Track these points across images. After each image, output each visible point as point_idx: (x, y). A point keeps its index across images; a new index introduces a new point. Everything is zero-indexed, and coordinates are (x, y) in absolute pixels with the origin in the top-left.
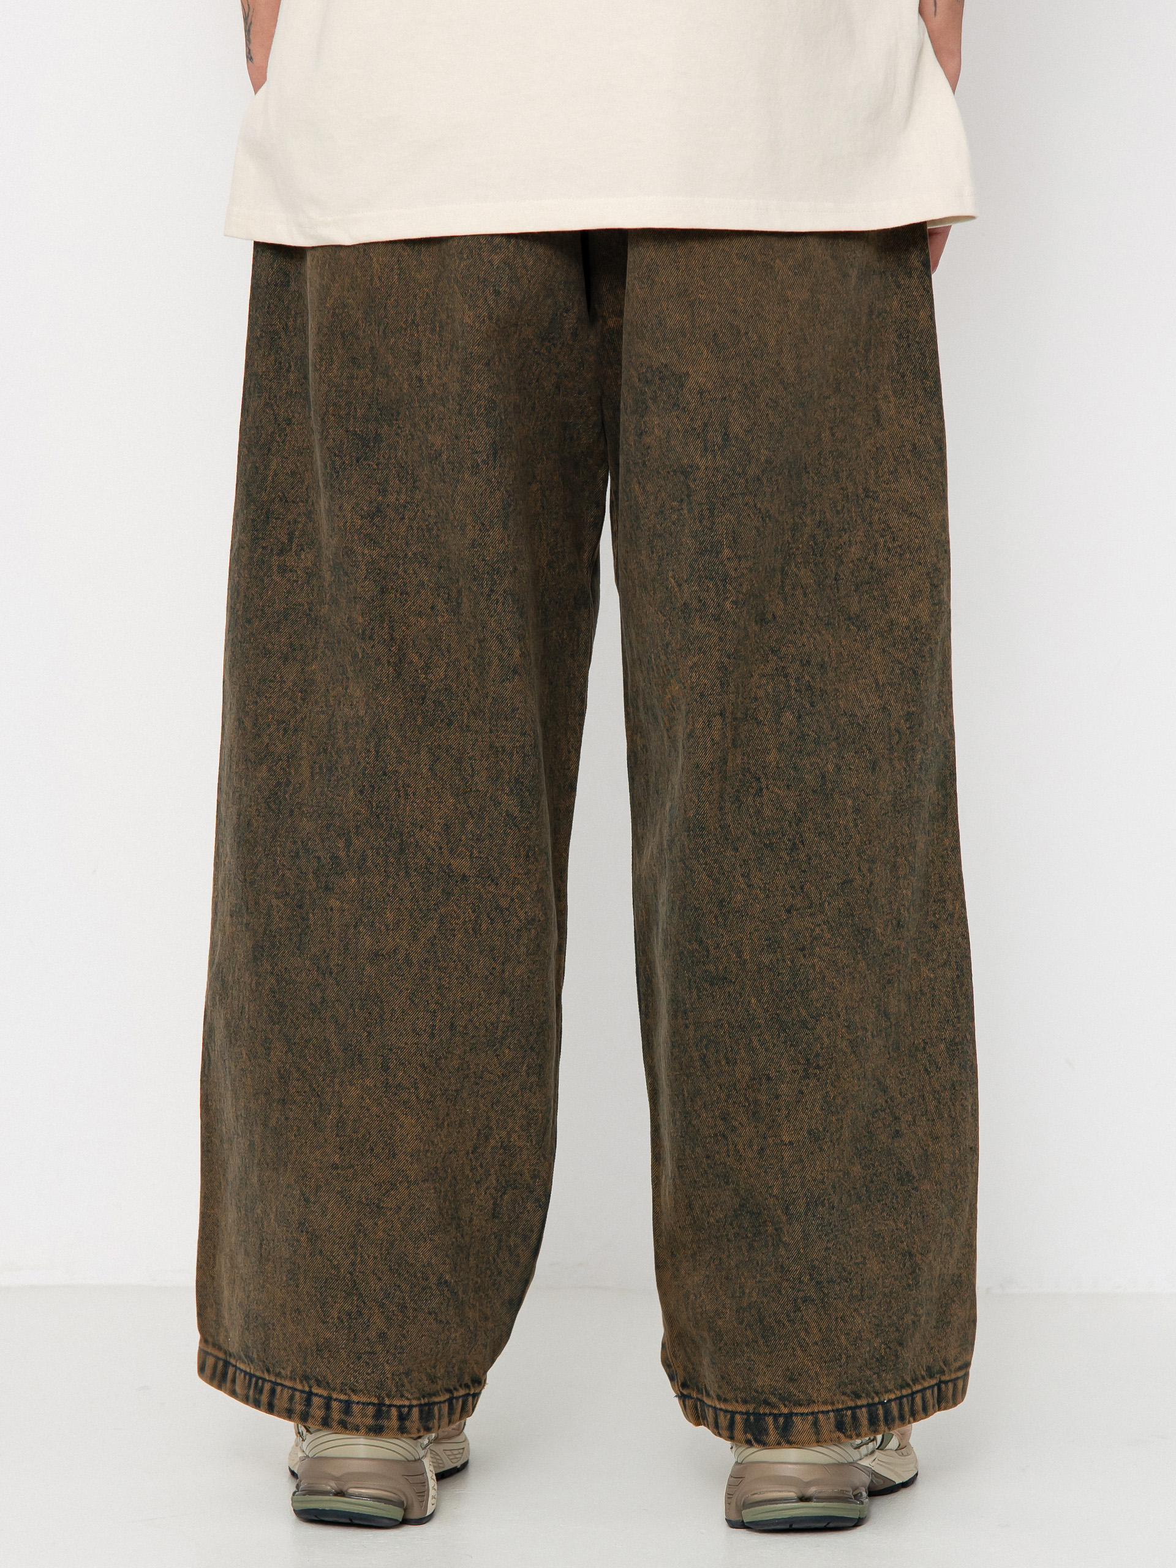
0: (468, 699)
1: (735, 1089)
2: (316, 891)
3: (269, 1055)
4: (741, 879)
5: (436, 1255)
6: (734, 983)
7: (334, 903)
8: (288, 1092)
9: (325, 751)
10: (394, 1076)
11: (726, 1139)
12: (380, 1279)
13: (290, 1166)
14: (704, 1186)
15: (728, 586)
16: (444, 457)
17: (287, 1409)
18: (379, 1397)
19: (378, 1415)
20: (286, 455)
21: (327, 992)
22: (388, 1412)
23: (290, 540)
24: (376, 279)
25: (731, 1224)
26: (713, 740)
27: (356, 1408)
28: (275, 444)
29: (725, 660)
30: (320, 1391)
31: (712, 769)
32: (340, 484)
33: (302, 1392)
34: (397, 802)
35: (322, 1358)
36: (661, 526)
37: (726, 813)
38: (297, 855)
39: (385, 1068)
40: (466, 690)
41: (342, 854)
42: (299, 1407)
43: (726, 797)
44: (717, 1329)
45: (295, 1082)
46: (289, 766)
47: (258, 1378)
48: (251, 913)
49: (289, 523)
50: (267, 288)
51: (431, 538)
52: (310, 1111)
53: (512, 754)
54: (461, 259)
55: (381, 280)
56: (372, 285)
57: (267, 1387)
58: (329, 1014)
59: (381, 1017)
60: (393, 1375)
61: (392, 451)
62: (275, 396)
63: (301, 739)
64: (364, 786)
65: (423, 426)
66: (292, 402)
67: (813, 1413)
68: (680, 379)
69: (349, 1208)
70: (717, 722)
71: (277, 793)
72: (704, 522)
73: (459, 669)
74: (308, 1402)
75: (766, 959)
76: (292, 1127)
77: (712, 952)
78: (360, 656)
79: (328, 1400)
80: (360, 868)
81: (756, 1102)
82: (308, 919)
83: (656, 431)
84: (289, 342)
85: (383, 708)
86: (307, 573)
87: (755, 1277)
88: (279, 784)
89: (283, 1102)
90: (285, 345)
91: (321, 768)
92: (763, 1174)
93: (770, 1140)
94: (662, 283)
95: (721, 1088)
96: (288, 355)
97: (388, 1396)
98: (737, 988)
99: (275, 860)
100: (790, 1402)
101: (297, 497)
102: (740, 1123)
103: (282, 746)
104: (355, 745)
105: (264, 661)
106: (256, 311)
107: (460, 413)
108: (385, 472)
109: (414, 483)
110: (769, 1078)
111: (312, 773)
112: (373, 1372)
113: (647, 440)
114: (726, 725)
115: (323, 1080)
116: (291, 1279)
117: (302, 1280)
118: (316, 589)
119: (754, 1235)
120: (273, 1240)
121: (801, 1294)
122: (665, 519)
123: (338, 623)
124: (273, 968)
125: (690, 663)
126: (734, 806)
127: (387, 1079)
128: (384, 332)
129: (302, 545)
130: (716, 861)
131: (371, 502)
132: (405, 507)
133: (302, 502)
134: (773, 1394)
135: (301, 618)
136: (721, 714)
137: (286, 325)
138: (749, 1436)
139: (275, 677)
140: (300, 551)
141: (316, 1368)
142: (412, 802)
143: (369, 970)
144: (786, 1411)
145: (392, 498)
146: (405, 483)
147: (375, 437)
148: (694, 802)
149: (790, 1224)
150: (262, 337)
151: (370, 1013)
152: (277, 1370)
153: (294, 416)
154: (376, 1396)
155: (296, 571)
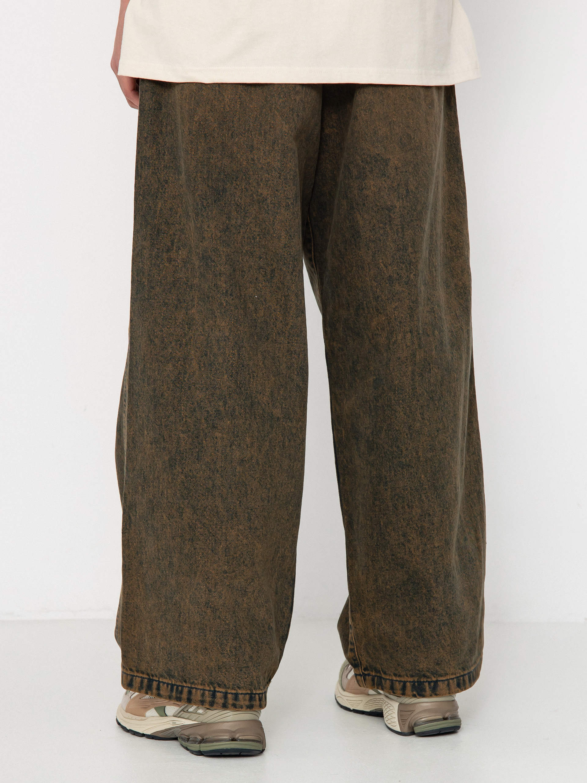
0: (275, 327)
1: (412, 521)
2: (206, 429)
3: (182, 516)
4: (419, 415)
5: (267, 614)
6: (414, 467)
7: (218, 435)
8: (195, 535)
9: (206, 355)
10: (254, 523)
11: (405, 546)
12: (246, 628)
13: (198, 574)
14: (387, 570)
15: (412, 267)
16: (269, 201)
17: (200, 701)
18: (251, 690)
19: (251, 699)
20: (166, 199)
21: (216, 481)
22: (255, 697)
23: (172, 244)
24: (227, 107)
25: (400, 589)
26: (406, 345)
27: (241, 697)
28: (160, 194)
29: (411, 304)
30: (220, 690)
31: (407, 360)
32: (207, 214)
33: (209, 691)
34: (249, 381)
35: (221, 672)
36: (374, 236)
37: (415, 382)
38: (195, 410)
39: (250, 519)
40: (274, 322)
41: (222, 409)
42: (208, 699)
43: (416, 374)
44: (395, 641)
45: (199, 530)
46: (185, 364)
47: (178, 686)
48: (167, 442)
49: (171, 235)
50: (149, 111)
51: (255, 243)
52: (209, 544)
53: (299, 354)
54: (280, 98)
55: (230, 107)
56: (224, 110)
57: (186, 690)
58: (217, 492)
59: (246, 493)
60: (256, 677)
61: (233, 197)
62: (158, 168)
63: (190, 349)
64: (233, 373)
65: (255, 184)
66: (167, 171)
67: (447, 680)
68: (386, 162)
69: (232, 593)
70: (409, 336)
71: (179, 378)
72: (399, 235)
73: (271, 311)
74: (214, 695)
75: (429, 455)
76: (198, 553)
77: (404, 452)
78: (225, 304)
79: (226, 694)
80: (232, 416)
81: (422, 527)
82: (203, 443)
83: (372, 188)
84: (164, 139)
85: (240, 332)
86: (183, 262)
87: (416, 615)
88: (180, 373)
89: (192, 540)
90: (161, 141)
91: (204, 364)
92: (424, 563)
93: (428, 546)
94: (376, 112)
95: (404, 520)
96: (163, 146)
97: (255, 689)
98: (415, 470)
99: (180, 414)
100: (437, 675)
101: (174, 221)
102: (413, 538)
103: (180, 353)
104: (225, 352)
105: (165, 309)
106: (143, 123)
107: (280, 178)
108: (229, 208)
109: (245, 214)
110: (429, 515)
111: (199, 367)
112: (248, 677)
113: (366, 192)
114: (413, 337)
115: (216, 527)
116: (201, 632)
117: (208, 632)
118: (190, 270)
119: (414, 594)
120: (189, 613)
121: (442, 621)
122: (376, 233)
123: (207, 287)
124: (183, 470)
125: (394, 306)
126: (420, 378)
127: (250, 525)
128: (232, 135)
129: (179, 247)
130: (408, 406)
131: (223, 224)
132: (240, 226)
133: (177, 224)
134: (428, 671)
135: (182, 285)
136: (410, 332)
137: (161, 130)
138: (415, 693)
139: (171, 317)
140: (178, 250)
141: (218, 678)
142: (256, 380)
143: (239, 469)
144: (434, 679)
145: (233, 222)
146: (240, 214)
147: (223, 189)
148: (398, 377)
149: (438, 587)
150: (148, 137)
151: (240, 491)
152: (192, 681)
153: (169, 179)
154: (249, 690)
155: (177, 261)
